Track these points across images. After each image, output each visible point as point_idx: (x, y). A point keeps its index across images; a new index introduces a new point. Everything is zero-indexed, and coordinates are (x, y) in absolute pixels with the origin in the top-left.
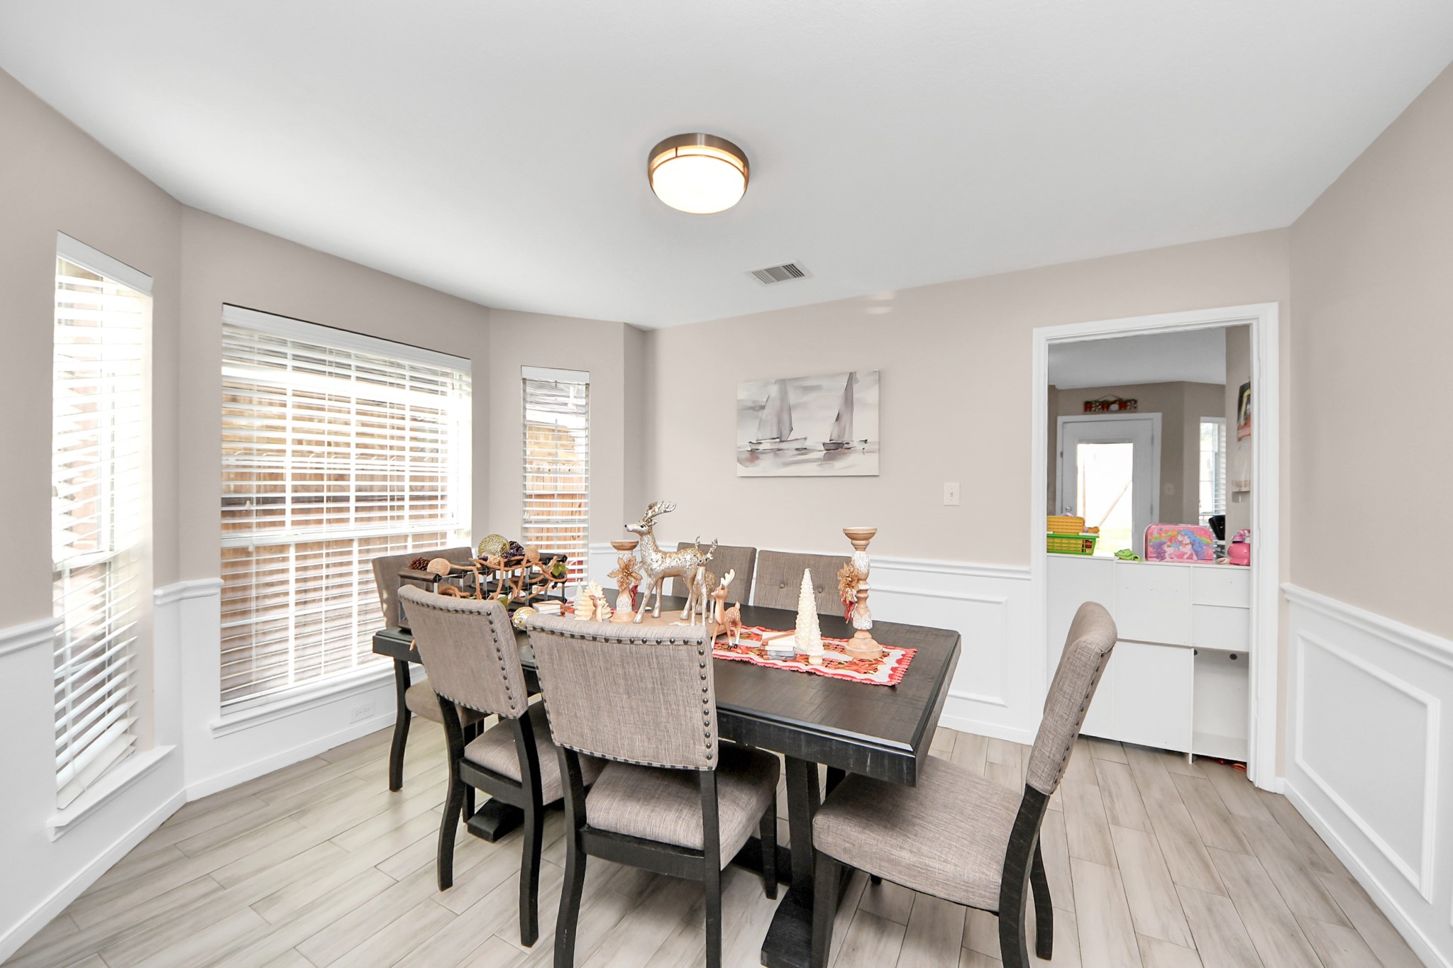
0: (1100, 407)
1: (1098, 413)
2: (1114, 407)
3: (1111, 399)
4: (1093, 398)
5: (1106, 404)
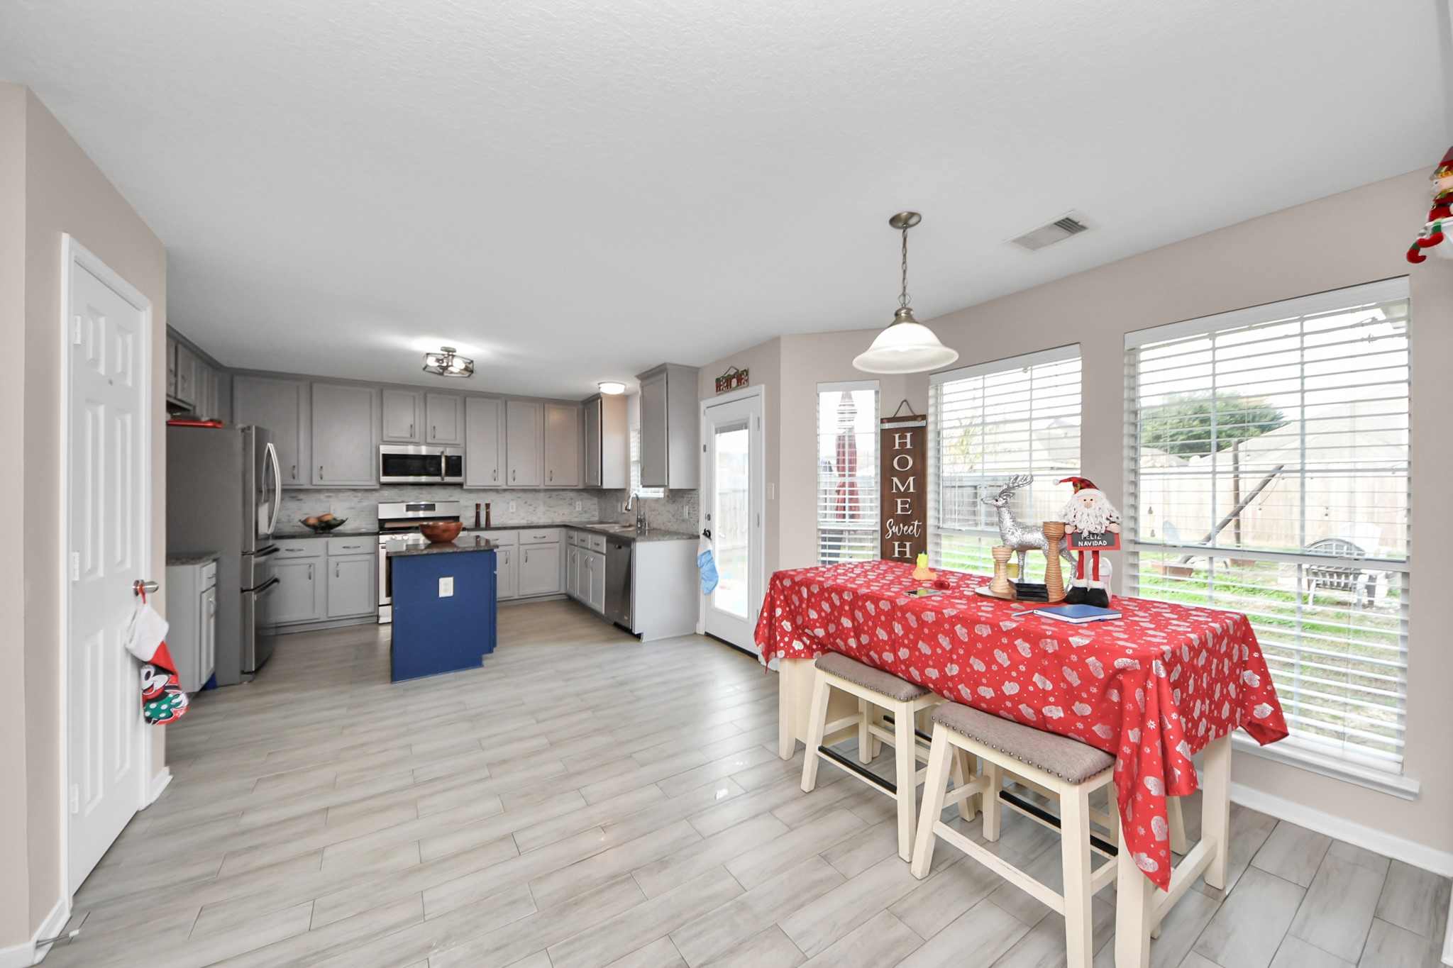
1: (725, 392)
2: (734, 382)
3: (732, 372)
4: (720, 373)
5: (728, 380)
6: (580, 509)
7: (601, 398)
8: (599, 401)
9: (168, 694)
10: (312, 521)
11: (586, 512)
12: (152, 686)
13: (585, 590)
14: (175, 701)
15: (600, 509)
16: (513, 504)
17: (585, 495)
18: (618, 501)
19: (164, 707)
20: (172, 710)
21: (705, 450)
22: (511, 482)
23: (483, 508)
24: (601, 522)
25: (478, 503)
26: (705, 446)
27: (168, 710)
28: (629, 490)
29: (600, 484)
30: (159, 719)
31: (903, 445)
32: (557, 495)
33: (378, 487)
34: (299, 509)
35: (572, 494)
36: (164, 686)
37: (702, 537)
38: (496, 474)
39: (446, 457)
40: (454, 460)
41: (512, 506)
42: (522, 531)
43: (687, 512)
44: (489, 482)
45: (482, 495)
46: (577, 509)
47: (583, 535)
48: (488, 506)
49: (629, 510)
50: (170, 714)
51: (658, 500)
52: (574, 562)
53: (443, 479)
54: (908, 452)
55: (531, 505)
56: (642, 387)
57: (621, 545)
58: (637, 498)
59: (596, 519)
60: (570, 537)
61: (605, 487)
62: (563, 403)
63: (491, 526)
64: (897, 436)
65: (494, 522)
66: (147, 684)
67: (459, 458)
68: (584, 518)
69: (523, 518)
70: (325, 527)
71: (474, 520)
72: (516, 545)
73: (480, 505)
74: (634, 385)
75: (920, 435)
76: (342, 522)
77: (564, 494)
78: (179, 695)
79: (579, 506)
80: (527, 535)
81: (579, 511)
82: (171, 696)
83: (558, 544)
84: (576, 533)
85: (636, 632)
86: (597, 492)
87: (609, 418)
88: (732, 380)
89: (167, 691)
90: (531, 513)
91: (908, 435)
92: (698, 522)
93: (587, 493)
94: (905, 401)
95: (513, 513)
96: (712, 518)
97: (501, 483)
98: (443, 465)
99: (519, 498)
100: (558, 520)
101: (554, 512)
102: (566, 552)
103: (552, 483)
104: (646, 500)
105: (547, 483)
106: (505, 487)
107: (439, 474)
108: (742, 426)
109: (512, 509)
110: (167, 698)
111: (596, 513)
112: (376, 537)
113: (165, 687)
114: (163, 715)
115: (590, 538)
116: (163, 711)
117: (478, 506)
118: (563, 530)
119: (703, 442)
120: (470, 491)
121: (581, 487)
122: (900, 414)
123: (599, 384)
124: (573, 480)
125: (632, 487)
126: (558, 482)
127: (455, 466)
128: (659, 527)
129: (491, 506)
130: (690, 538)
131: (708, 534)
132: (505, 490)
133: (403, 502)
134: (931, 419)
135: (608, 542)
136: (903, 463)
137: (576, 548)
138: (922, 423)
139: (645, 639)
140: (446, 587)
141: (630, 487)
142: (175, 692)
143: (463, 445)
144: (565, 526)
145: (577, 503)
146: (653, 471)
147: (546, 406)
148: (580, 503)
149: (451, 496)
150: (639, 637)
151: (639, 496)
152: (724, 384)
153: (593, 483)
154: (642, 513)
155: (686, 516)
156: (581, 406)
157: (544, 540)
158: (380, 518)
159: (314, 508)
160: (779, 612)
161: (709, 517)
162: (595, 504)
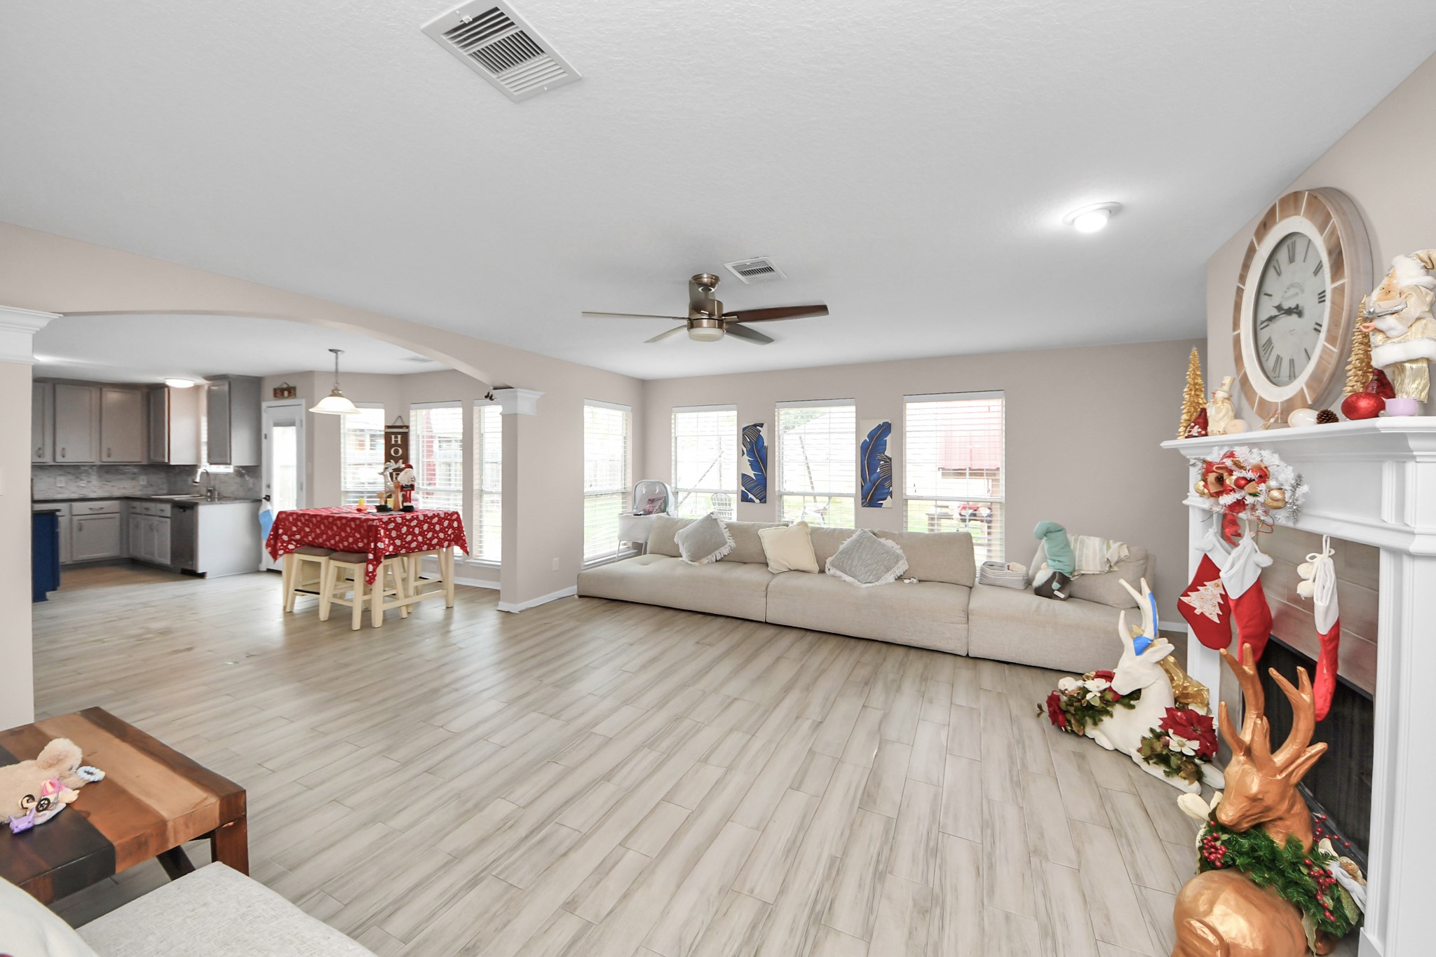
2: (286, 393)
3: (285, 386)
4: (277, 385)
5: (282, 390)
6: (145, 483)
7: (168, 389)
8: (166, 391)
11: (151, 485)
13: (148, 552)
15: (169, 483)
16: (61, 479)
17: (150, 470)
18: (185, 477)
21: (266, 438)
22: (59, 459)
24: (167, 494)
26: (266, 435)
28: (198, 466)
29: (166, 461)
31: (396, 441)
32: (116, 471)
35: (135, 470)
37: (264, 500)
38: (41, 452)
41: (60, 481)
43: (252, 483)
46: (141, 483)
47: (147, 505)
49: (197, 482)
51: (227, 474)
52: (137, 528)
54: (399, 446)
55: (83, 480)
57: (187, 509)
58: (207, 473)
59: (165, 492)
60: (129, 507)
61: (172, 463)
64: (393, 436)
68: (148, 491)
74: (203, 382)
75: (405, 436)
77: (125, 470)
79: (143, 480)
81: (143, 485)
83: (118, 513)
84: (138, 503)
85: (200, 571)
86: (163, 468)
88: (285, 391)
90: (85, 487)
91: (399, 436)
92: (260, 489)
93: (153, 468)
94: (400, 417)
95: (61, 487)
96: (271, 487)
97: (47, 460)
99: (69, 473)
100: (117, 493)
101: (113, 486)
102: (127, 519)
103: (110, 460)
104: (214, 474)
105: (103, 460)
106: (53, 464)
108: (292, 424)
109: (60, 484)
111: (164, 487)
115: (155, 507)
118: (124, 503)
119: (264, 432)
121: (145, 463)
122: (397, 424)
124: (136, 456)
125: (201, 464)
126: (117, 458)
130: (252, 502)
131: (268, 498)
132: (53, 467)
134: (411, 428)
135: (173, 508)
136: (396, 452)
137: (139, 516)
138: (406, 430)
139: (208, 575)
141: (199, 464)
144: (126, 498)
145: (141, 478)
146: (219, 452)
147: (104, 388)
148: (145, 477)
150: (202, 576)
151: (209, 471)
152: (280, 393)
153: (159, 459)
155: (251, 485)
156: (146, 390)
157: (102, 511)
160: (281, 531)
161: (269, 486)
162: (162, 479)
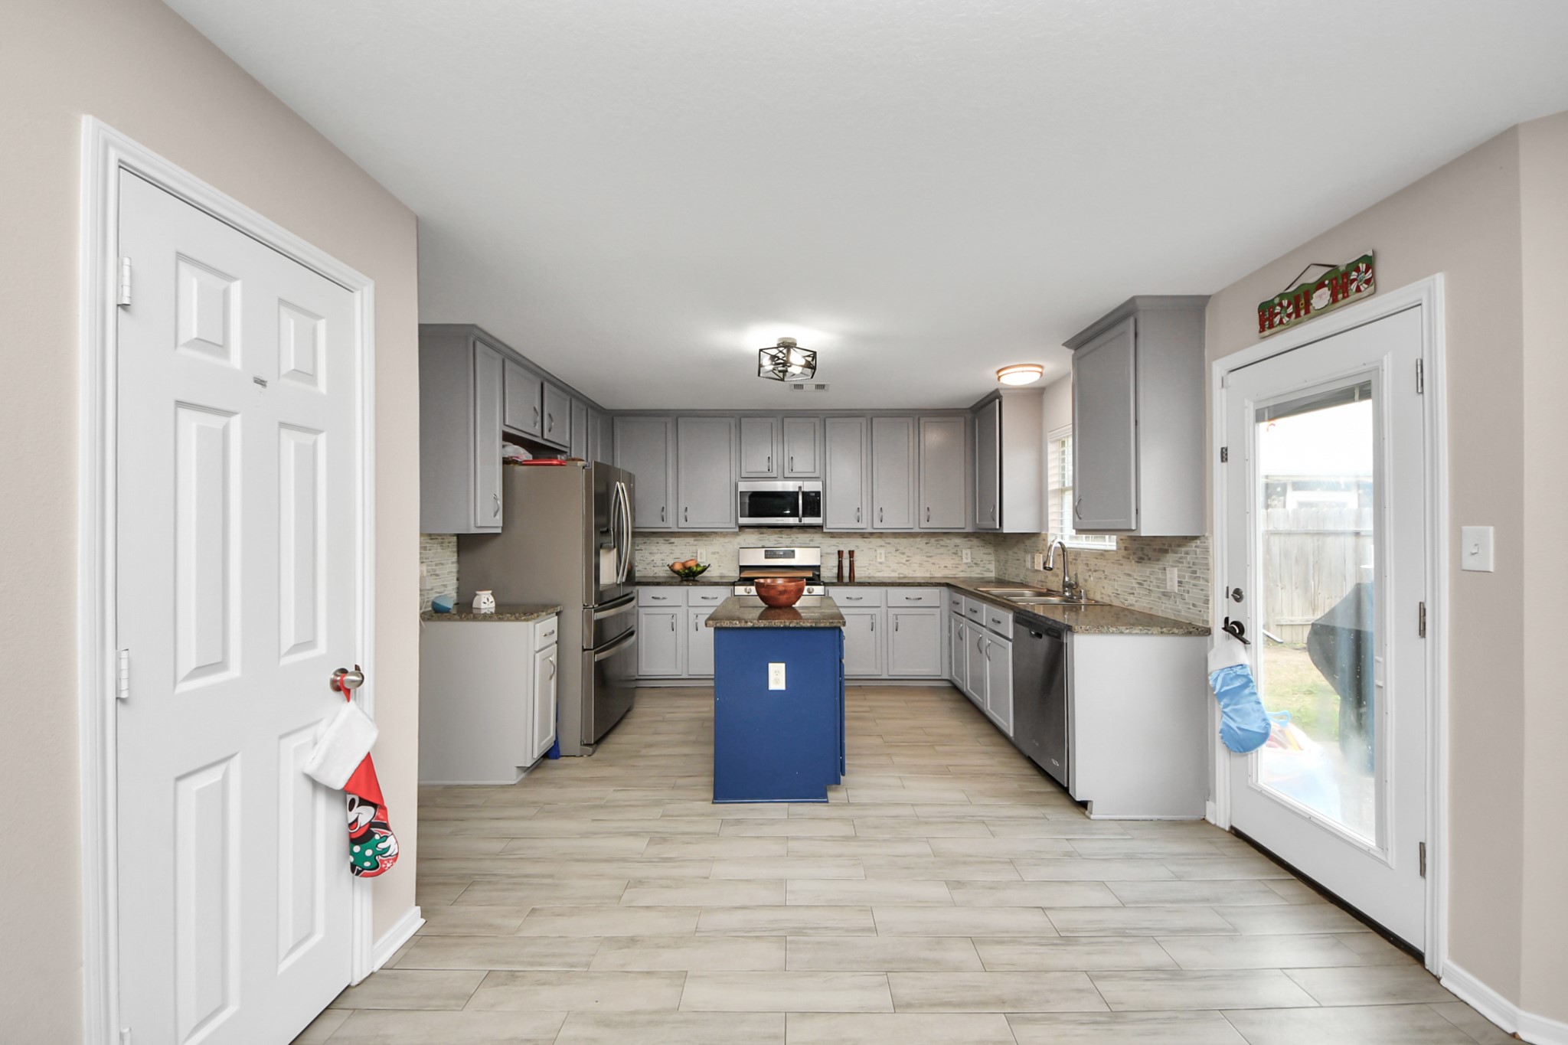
0: (1290, 310)
1: (1290, 326)
2: (1322, 297)
3: (1314, 276)
4: (1273, 289)
5: (1301, 295)
6: (969, 561)
7: (1000, 397)
8: (997, 401)
9: (373, 834)
10: (678, 567)
11: (976, 565)
12: (356, 820)
13: (978, 682)
14: (382, 846)
15: (998, 561)
16: (881, 551)
17: (975, 542)
18: (1026, 552)
19: (369, 853)
20: (378, 858)
21: (1224, 459)
23: (846, 555)
24: (1000, 582)
25: (841, 549)
26: (1225, 451)
27: (374, 856)
28: (1046, 534)
29: (998, 527)
30: (363, 869)
32: (936, 541)
33: (737, 530)
34: (672, 553)
35: (958, 541)
36: (370, 822)
37: (1221, 634)
38: (859, 515)
39: (803, 493)
40: (813, 496)
41: (881, 554)
42: (891, 590)
43: (1176, 579)
44: (851, 524)
45: (845, 540)
46: (965, 561)
47: (975, 603)
48: (851, 553)
49: (1051, 569)
50: (376, 865)
51: (1103, 554)
52: (961, 639)
53: (800, 521)
55: (903, 554)
56: (1077, 361)
57: (1044, 633)
58: (1064, 549)
59: (992, 576)
60: (954, 602)
61: (1006, 530)
62: (942, 414)
63: (856, 580)
65: (860, 574)
66: (352, 817)
67: (818, 494)
68: (975, 573)
69: (894, 571)
70: (689, 576)
71: (836, 570)
72: (884, 608)
73: (842, 552)
74: (1059, 363)
76: (704, 569)
77: (946, 541)
78: (387, 837)
79: (967, 555)
80: (898, 595)
81: (967, 563)
82: (377, 837)
83: (938, 610)
84: (964, 597)
85: (1078, 796)
86: (995, 539)
87: (1013, 425)
88: (1315, 294)
89: (373, 829)
90: (904, 564)
92: (1207, 602)
93: (978, 538)
95: (881, 563)
96: (1244, 598)
97: (865, 525)
98: (800, 502)
99: (889, 543)
100: (939, 573)
101: (933, 563)
102: (950, 621)
103: (930, 525)
104: (1078, 553)
105: (924, 524)
106: (870, 530)
107: (795, 514)
108: (1353, 395)
109: (881, 558)
110: (372, 840)
111: (992, 567)
112: (732, 587)
113: (371, 824)
114: (367, 864)
115: (986, 612)
116: (367, 859)
117: (840, 553)
118: (946, 591)
119: (1219, 438)
120: (833, 535)
121: (969, 529)
123: (998, 372)
124: (959, 520)
125: (1051, 531)
126: (936, 524)
127: (813, 503)
128: (1107, 600)
129: (856, 554)
130: (1189, 633)
131: (1236, 630)
132: (872, 534)
133: (763, 547)
135: (1016, 621)
137: (964, 619)
139: (1097, 812)
140: (777, 676)
141: (1047, 530)
142: (382, 833)
143: (822, 477)
144: (948, 585)
145: (964, 552)
146: (1099, 507)
147: (922, 421)
148: (969, 551)
149: (812, 540)
150: (1083, 806)
151: (1067, 545)
152: (1284, 308)
153: (987, 524)
154: (1072, 574)
155: (1173, 585)
156: (969, 416)
157: (919, 603)
158: (741, 564)
159: (680, 553)
161: (1236, 595)
162: (989, 554)
